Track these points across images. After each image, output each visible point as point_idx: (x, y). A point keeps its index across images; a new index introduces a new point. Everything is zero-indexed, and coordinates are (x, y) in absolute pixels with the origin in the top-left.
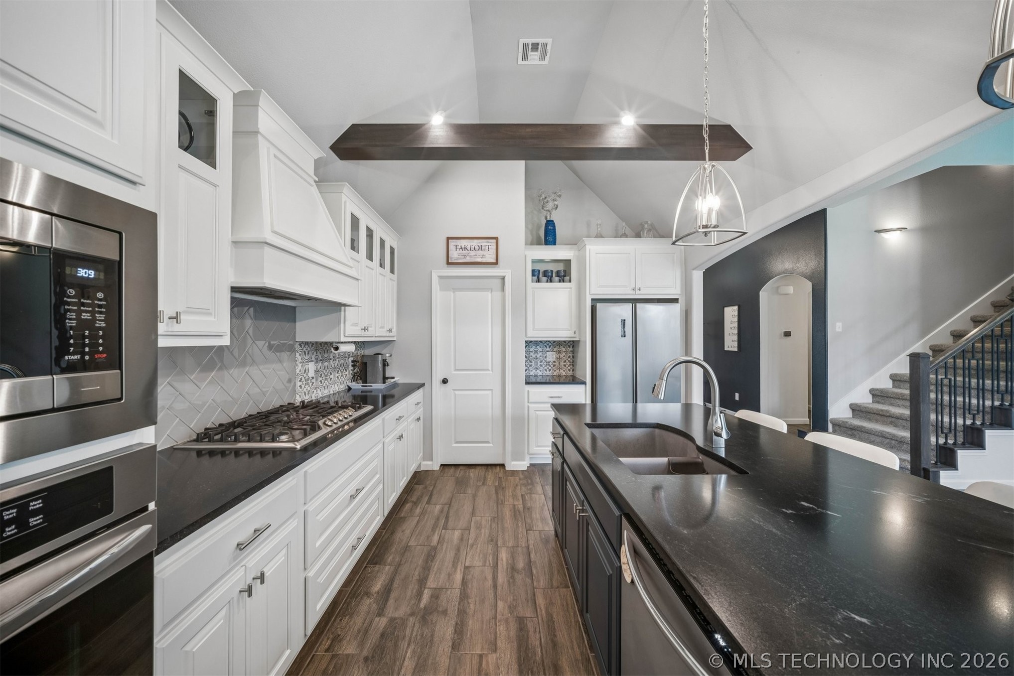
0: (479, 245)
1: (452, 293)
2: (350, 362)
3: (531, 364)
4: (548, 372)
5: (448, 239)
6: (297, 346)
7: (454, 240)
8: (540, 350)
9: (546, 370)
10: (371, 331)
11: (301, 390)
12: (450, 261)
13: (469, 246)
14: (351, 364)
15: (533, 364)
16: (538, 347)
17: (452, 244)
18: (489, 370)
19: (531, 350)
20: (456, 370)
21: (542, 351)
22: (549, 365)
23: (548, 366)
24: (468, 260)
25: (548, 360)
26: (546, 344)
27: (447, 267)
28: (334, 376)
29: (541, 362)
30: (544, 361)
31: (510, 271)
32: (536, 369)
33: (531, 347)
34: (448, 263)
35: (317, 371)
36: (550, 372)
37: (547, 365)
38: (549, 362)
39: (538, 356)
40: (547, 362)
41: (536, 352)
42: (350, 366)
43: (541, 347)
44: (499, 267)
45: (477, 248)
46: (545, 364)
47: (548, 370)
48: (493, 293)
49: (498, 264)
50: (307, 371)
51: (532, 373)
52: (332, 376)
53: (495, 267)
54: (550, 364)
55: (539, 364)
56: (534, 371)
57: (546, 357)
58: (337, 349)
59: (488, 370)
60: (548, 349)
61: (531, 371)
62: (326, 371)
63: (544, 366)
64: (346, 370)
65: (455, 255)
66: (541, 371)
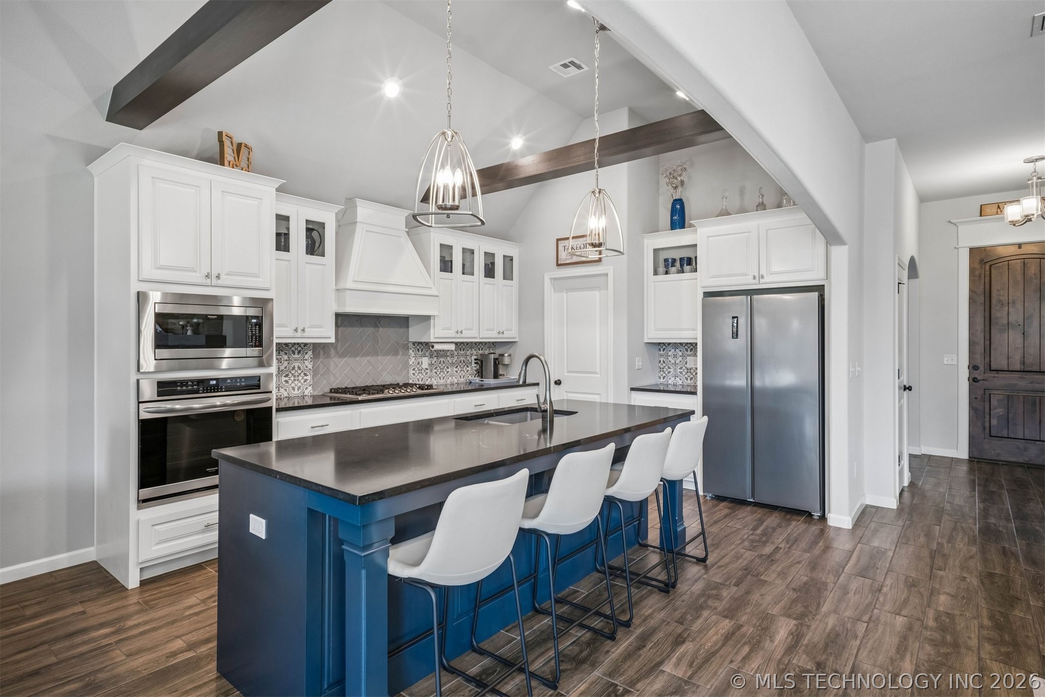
0: (584, 243)
1: (565, 295)
2: (473, 360)
3: (669, 370)
4: (689, 381)
5: (558, 240)
6: (411, 345)
7: (563, 241)
8: (680, 354)
9: (687, 379)
10: (465, 334)
11: (414, 376)
12: (559, 263)
13: (575, 246)
14: (473, 361)
15: (672, 370)
16: (677, 350)
17: (561, 244)
18: (598, 374)
19: (670, 353)
20: (569, 372)
21: (682, 356)
22: (690, 372)
23: (689, 374)
24: (575, 259)
25: (688, 366)
26: (686, 347)
27: (558, 268)
28: (452, 370)
29: (681, 368)
30: (684, 368)
31: (612, 267)
32: (676, 377)
33: (670, 351)
34: (558, 265)
35: (431, 365)
36: (692, 381)
37: (687, 372)
38: (690, 369)
39: (677, 362)
40: (688, 369)
41: (675, 356)
42: (473, 363)
43: (680, 351)
44: (602, 265)
45: (582, 246)
46: (686, 371)
47: (689, 378)
48: (601, 291)
49: (601, 261)
50: (420, 363)
51: (670, 382)
52: (449, 370)
53: (598, 265)
54: (692, 371)
55: (679, 370)
56: (673, 379)
57: (686, 363)
58: (433, 347)
59: (596, 373)
60: (689, 353)
61: (670, 379)
62: (442, 365)
63: (684, 373)
64: (467, 366)
65: (563, 256)
66: (681, 379)
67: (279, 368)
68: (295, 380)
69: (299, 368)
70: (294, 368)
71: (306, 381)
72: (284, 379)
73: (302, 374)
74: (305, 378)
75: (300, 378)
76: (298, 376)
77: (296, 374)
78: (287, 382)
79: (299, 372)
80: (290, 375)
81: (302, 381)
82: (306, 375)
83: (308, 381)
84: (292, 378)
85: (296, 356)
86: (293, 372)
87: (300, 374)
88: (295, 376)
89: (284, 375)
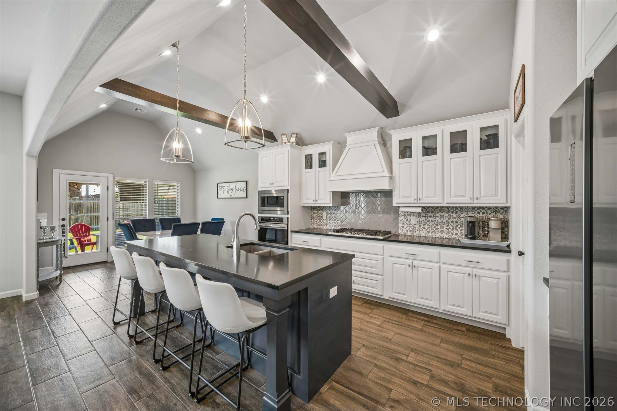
11: (403, 228)
12: (515, 118)
17: (516, 97)
34: (515, 120)
49: (525, 102)
65: (516, 109)
67: (327, 217)
68: (333, 222)
69: (335, 217)
70: (333, 217)
71: (338, 223)
72: (329, 221)
73: (336, 220)
74: (338, 222)
75: (335, 222)
76: (334, 221)
77: (334, 220)
78: (330, 223)
79: (335, 219)
80: (331, 220)
81: (336, 223)
82: (338, 220)
83: (339, 224)
84: (332, 221)
85: (334, 212)
86: (332, 219)
87: (335, 220)
88: (333, 221)
89: (329, 220)
